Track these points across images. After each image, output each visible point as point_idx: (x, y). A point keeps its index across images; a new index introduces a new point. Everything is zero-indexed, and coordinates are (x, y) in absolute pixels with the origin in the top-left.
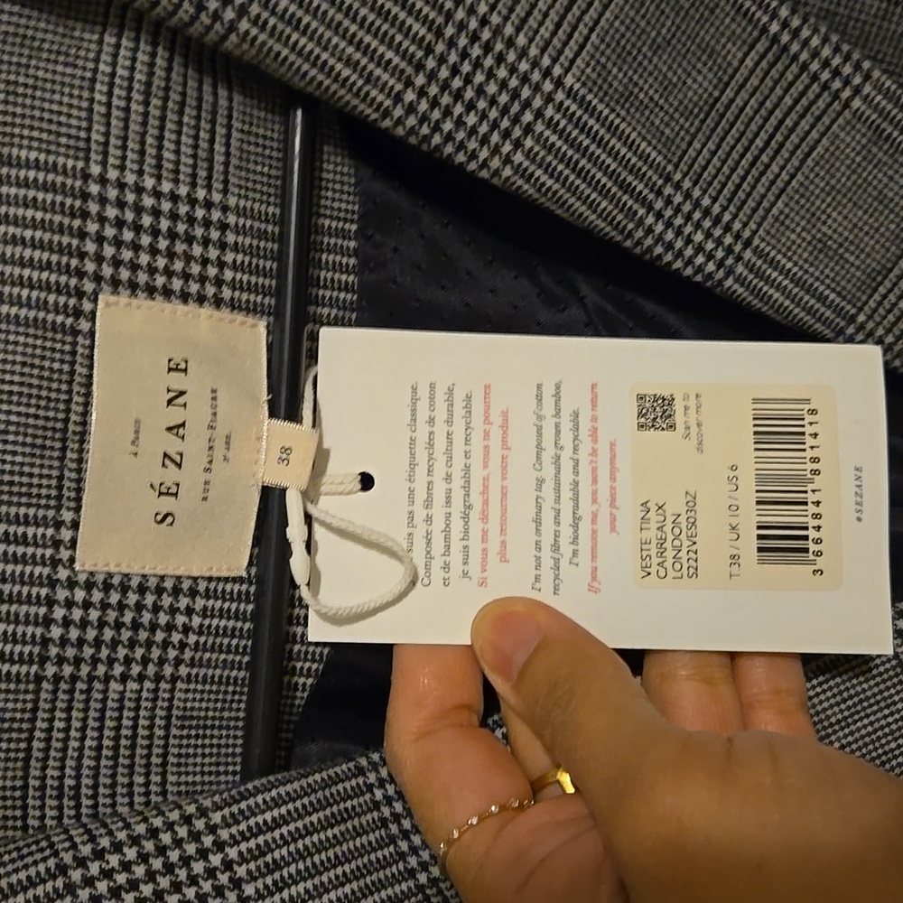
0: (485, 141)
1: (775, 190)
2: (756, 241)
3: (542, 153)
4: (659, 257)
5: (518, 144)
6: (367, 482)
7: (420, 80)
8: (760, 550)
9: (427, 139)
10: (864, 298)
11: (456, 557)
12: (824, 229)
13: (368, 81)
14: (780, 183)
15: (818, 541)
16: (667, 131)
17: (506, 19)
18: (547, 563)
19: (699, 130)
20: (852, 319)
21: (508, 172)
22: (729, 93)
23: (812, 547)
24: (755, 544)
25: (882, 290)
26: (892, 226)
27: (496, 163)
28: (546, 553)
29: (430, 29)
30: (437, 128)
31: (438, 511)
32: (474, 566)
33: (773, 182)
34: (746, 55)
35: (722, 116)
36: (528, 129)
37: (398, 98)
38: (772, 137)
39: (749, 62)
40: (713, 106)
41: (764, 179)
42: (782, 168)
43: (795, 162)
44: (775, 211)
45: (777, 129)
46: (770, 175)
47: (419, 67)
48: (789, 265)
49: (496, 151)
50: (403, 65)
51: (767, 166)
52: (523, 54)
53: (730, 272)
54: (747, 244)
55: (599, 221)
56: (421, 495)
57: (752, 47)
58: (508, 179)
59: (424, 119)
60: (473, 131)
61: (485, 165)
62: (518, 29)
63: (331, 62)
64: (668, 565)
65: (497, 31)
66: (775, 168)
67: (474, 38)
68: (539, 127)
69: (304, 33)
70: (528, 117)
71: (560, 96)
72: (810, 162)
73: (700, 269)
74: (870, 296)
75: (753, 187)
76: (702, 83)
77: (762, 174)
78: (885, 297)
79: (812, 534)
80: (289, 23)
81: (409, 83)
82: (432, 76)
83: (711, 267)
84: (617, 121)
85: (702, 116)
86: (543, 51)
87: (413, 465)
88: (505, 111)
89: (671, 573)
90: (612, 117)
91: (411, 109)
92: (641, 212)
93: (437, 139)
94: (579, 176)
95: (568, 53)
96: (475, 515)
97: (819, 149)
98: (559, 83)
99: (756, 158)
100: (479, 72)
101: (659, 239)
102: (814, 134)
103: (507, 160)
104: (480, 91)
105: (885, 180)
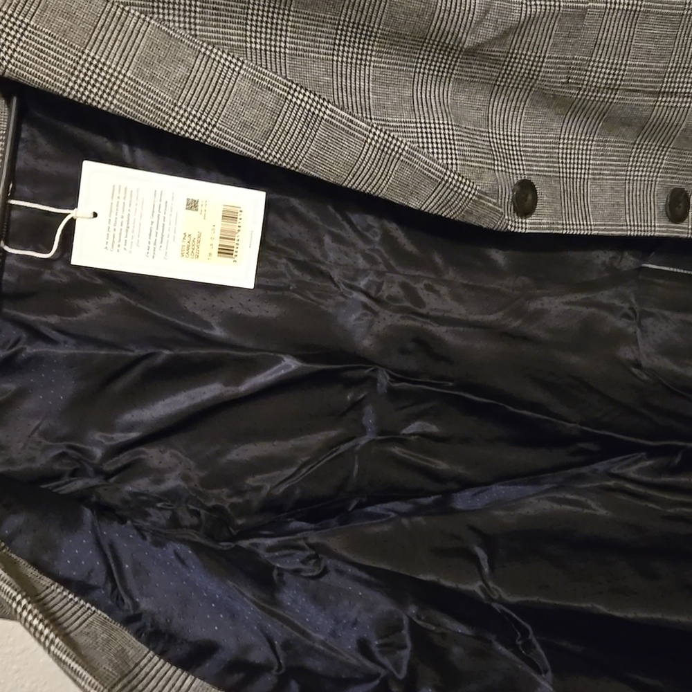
0: (101, 97)
1: (221, 106)
2: (218, 125)
3: (124, 99)
4: (179, 133)
5: (114, 97)
6: (95, 215)
7: (74, 79)
8: (219, 252)
9: (81, 98)
10: (264, 142)
11: (122, 243)
12: (244, 118)
13: (55, 80)
14: (223, 103)
15: (236, 252)
16: (171, 89)
17: (101, 56)
18: (152, 249)
19: (184, 87)
20: (261, 150)
21: (112, 107)
22: (193, 74)
23: (235, 254)
24: (217, 250)
25: (270, 138)
26: (269, 114)
27: (107, 104)
28: (152, 246)
29: (74, 62)
30: (83, 94)
31: (118, 227)
32: (128, 247)
33: (220, 104)
34: (196, 60)
35: (193, 82)
36: (117, 92)
37: (67, 85)
38: (215, 87)
39: (198, 62)
40: (188, 78)
41: (216, 102)
42: (222, 98)
43: (227, 95)
44: (223, 114)
45: (216, 84)
46: (218, 101)
47: (72, 74)
48: (233, 132)
49: (106, 100)
50: (67, 74)
51: (216, 98)
52: (110, 67)
53: (208, 136)
54: (214, 126)
55: (151, 122)
56: (113, 222)
57: (197, 57)
58: (113, 109)
59: (78, 91)
60: (96, 94)
61: (104, 105)
62: (106, 59)
63: (41, 75)
64: (189, 254)
65: (99, 61)
66: (219, 98)
67: (91, 64)
68: (121, 91)
69: (30, 67)
70: (116, 88)
71: (126, 80)
72: (232, 95)
73: (196, 136)
74: (266, 141)
75: (212, 106)
76: (182, 70)
77: (215, 101)
78: (272, 140)
79: (235, 249)
80: (25, 64)
81: (70, 80)
82: (78, 77)
83: (200, 135)
84: (150, 87)
85: (185, 82)
86: (117, 65)
87: (111, 211)
88: (107, 86)
89: (190, 256)
90: (147, 85)
91: (72, 88)
92: (167, 117)
93: (84, 98)
94: (139, 106)
95: (121, 62)
96: (130, 230)
97: (234, 90)
98: (125, 75)
99: (211, 95)
100: (94, 75)
101: (177, 126)
102: (231, 85)
103: (111, 103)
104: (96, 80)
105: (261, 98)
